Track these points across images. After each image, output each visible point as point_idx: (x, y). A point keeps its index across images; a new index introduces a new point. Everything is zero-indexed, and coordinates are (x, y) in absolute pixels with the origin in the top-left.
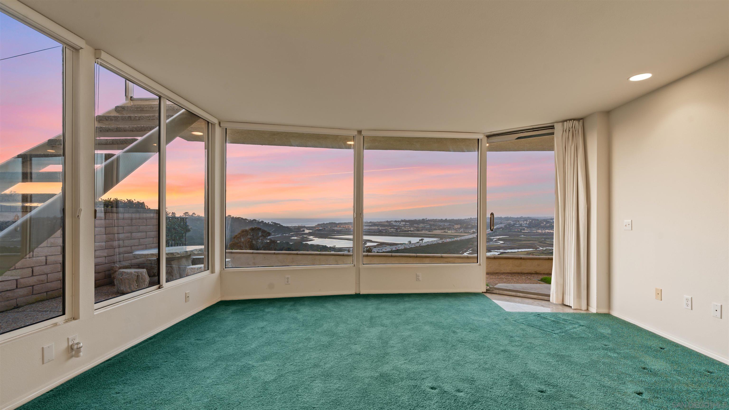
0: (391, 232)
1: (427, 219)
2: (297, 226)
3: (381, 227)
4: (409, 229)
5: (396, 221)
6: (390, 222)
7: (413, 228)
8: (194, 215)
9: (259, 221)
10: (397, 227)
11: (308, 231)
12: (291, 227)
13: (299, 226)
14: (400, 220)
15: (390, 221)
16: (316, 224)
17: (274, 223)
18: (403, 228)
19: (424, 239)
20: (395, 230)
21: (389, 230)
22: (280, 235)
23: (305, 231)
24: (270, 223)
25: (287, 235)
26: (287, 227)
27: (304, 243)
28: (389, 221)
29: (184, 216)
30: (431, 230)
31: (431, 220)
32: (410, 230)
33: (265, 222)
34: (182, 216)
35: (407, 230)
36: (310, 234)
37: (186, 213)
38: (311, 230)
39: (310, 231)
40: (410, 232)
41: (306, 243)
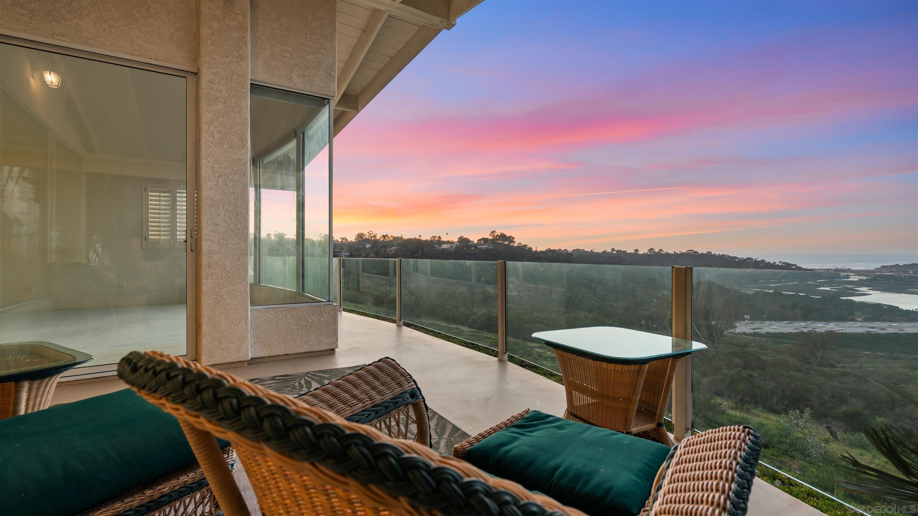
2: (834, 268)
9: (757, 259)
11: (858, 277)
12: (820, 269)
13: (837, 269)
16: (879, 266)
17: (784, 263)
22: (795, 283)
23: (851, 277)
24: (777, 263)
25: (810, 283)
26: (812, 270)
27: (844, 298)
29: (649, 253)
33: (769, 262)
34: (646, 253)
36: (861, 283)
37: (651, 249)
38: (864, 275)
39: (863, 277)
41: (848, 299)
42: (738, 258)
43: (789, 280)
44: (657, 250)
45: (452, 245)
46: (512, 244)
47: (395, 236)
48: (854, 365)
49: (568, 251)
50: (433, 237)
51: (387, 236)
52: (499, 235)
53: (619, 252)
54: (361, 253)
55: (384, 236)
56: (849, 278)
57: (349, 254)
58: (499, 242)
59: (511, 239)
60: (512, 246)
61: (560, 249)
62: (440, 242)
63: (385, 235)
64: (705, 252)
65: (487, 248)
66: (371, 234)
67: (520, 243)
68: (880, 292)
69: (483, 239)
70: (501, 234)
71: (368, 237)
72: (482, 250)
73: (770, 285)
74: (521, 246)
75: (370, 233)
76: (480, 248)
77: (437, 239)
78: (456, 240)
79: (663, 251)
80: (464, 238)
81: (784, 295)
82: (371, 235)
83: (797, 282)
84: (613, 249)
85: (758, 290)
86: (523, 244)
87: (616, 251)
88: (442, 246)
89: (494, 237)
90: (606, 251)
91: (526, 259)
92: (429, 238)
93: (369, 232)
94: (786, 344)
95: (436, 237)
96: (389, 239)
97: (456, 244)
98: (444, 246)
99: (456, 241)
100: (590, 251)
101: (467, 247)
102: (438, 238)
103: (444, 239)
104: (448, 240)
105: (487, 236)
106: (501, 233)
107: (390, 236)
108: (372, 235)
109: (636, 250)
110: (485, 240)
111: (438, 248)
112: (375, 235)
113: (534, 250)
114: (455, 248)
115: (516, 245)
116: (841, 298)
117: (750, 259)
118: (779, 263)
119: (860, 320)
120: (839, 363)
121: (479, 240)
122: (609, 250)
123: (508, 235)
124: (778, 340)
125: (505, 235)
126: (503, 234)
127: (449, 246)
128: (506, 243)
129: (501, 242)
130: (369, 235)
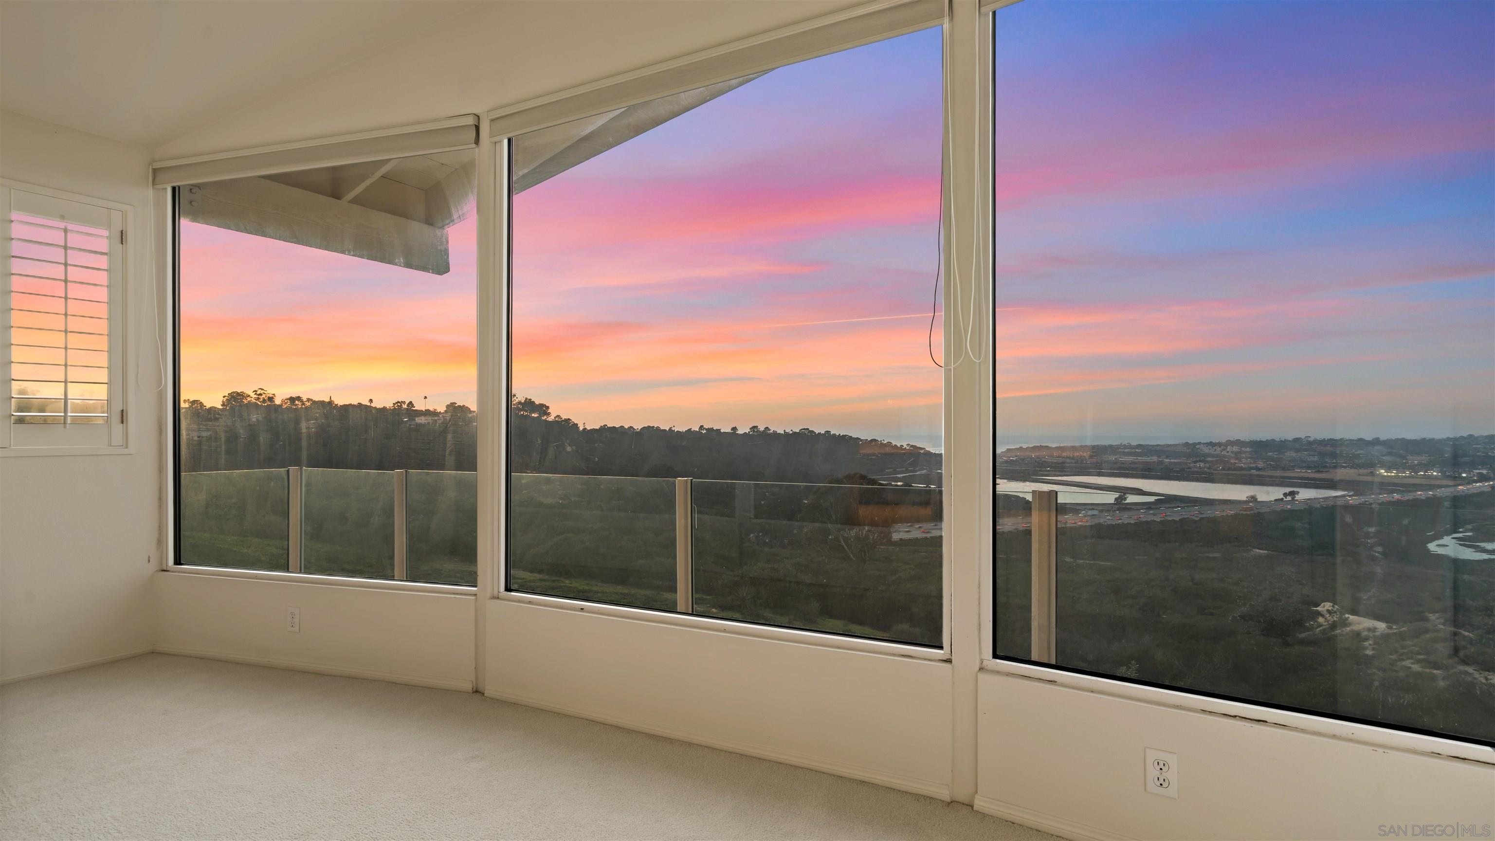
0: (1196, 470)
1: (1311, 439)
3: (1167, 457)
4: (1251, 463)
5: (1211, 444)
6: (1194, 447)
7: (1264, 462)
8: (767, 431)
9: (883, 442)
10: (1214, 459)
14: (1224, 441)
15: (1195, 444)
17: (912, 446)
18: (1232, 461)
19: (1298, 493)
20: (1207, 465)
21: (1192, 465)
28: (1191, 442)
29: (751, 433)
30: (1326, 467)
31: (1324, 440)
32: (1254, 465)
34: (748, 432)
35: (1246, 466)
37: (754, 427)
40: (1254, 472)
42: (861, 440)
43: (917, 469)
44: (762, 429)
45: (436, 418)
47: (316, 398)
49: (634, 429)
50: (398, 402)
51: (299, 398)
52: (523, 401)
53: (710, 430)
55: (292, 400)
57: (210, 433)
58: (522, 413)
59: (543, 409)
60: (545, 421)
61: (622, 427)
62: (412, 413)
63: (294, 396)
64: (823, 432)
66: (260, 394)
67: (558, 416)
70: (525, 401)
71: (254, 400)
73: (897, 475)
74: (560, 420)
75: (258, 393)
77: (405, 406)
78: (442, 409)
79: (769, 430)
80: (459, 406)
81: (913, 488)
82: (261, 397)
83: (925, 471)
84: (701, 427)
85: (886, 483)
86: (564, 417)
87: (706, 429)
88: (416, 419)
89: (514, 405)
90: (691, 429)
91: (568, 441)
92: (389, 405)
93: (256, 391)
95: (404, 403)
96: (304, 404)
97: (443, 416)
98: (421, 420)
99: (443, 411)
100: (667, 430)
101: (463, 421)
102: (408, 405)
103: (419, 406)
104: (427, 409)
106: (526, 399)
107: (305, 399)
108: (264, 396)
109: (734, 429)
111: (409, 423)
112: (271, 396)
113: (581, 427)
114: (442, 423)
115: (551, 418)
117: (875, 441)
118: (906, 446)
122: (696, 428)
123: (537, 403)
125: (533, 402)
126: (530, 399)
127: (429, 419)
128: (534, 415)
129: (525, 413)
130: (256, 396)
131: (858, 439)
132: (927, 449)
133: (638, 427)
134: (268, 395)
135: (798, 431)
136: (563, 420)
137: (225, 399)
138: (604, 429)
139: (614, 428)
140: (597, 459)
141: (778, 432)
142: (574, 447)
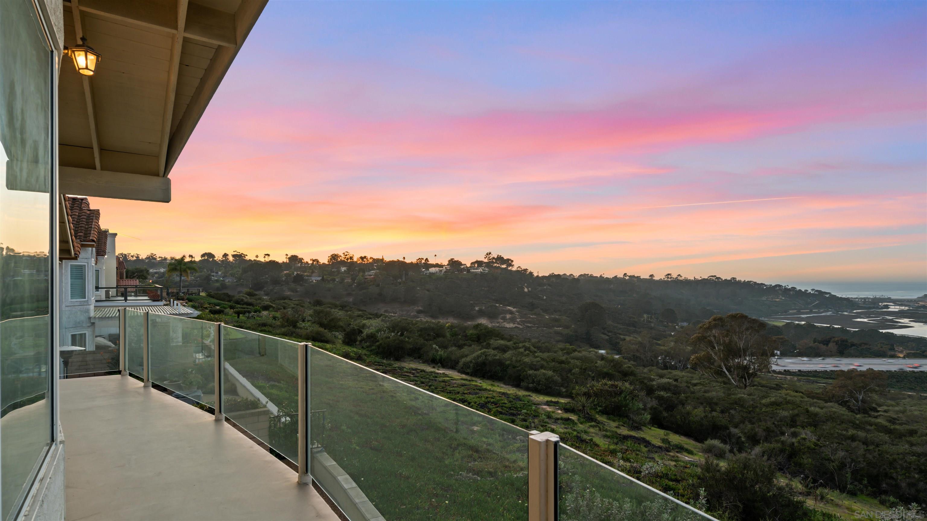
2: (872, 297)
8: (679, 278)
9: (787, 287)
11: (898, 307)
12: (856, 298)
13: (876, 298)
17: (817, 291)
22: (829, 313)
23: (891, 307)
24: (810, 291)
25: (845, 313)
26: (847, 299)
27: (884, 331)
29: (666, 279)
33: (800, 290)
34: (663, 279)
36: (901, 314)
37: (669, 274)
38: (906, 306)
39: (904, 307)
41: (888, 333)
42: (766, 285)
43: (822, 310)
44: (675, 276)
45: (441, 269)
46: (509, 268)
47: (375, 257)
48: (897, 408)
49: (574, 276)
50: (420, 259)
51: (365, 257)
52: (496, 257)
53: (632, 277)
54: (335, 277)
55: (362, 258)
56: (889, 308)
57: (321, 278)
58: (495, 265)
59: (509, 262)
60: (511, 270)
61: (565, 274)
62: (427, 265)
63: (363, 256)
64: (728, 279)
65: (481, 272)
66: (346, 255)
67: (519, 267)
68: (923, 324)
69: (477, 262)
70: (497, 257)
71: (343, 259)
72: (476, 274)
73: (801, 316)
74: (520, 270)
76: (473, 272)
77: (423, 261)
80: (455, 261)
81: (817, 327)
82: (347, 257)
83: (831, 313)
84: (625, 274)
85: (788, 321)
86: (523, 267)
87: (629, 276)
88: (430, 269)
89: (490, 259)
90: (617, 276)
91: (526, 285)
92: (414, 261)
93: (344, 253)
94: (820, 383)
95: (423, 259)
96: (368, 261)
97: (445, 267)
98: (432, 270)
99: (446, 264)
100: (599, 276)
101: (458, 271)
102: (425, 261)
103: (432, 261)
104: (436, 263)
105: (482, 258)
107: (369, 258)
108: (348, 256)
109: (652, 276)
110: (480, 263)
111: (425, 272)
112: (352, 256)
113: (535, 274)
114: (445, 272)
115: (514, 269)
116: (881, 331)
117: (780, 286)
118: (811, 291)
119: (902, 355)
120: (880, 405)
121: (472, 263)
122: (621, 275)
123: (505, 258)
124: (812, 379)
125: (503, 257)
126: (500, 256)
127: (437, 269)
128: (504, 266)
129: (498, 265)
130: (344, 256)
131: (762, 284)
132: (833, 294)
133: (576, 274)
134: (350, 256)
135: (707, 278)
136: (522, 270)
137: (329, 258)
138: (552, 276)
139: (559, 275)
140: (545, 297)
141: (689, 279)
142: (530, 289)
